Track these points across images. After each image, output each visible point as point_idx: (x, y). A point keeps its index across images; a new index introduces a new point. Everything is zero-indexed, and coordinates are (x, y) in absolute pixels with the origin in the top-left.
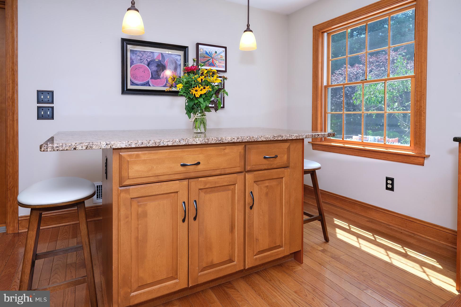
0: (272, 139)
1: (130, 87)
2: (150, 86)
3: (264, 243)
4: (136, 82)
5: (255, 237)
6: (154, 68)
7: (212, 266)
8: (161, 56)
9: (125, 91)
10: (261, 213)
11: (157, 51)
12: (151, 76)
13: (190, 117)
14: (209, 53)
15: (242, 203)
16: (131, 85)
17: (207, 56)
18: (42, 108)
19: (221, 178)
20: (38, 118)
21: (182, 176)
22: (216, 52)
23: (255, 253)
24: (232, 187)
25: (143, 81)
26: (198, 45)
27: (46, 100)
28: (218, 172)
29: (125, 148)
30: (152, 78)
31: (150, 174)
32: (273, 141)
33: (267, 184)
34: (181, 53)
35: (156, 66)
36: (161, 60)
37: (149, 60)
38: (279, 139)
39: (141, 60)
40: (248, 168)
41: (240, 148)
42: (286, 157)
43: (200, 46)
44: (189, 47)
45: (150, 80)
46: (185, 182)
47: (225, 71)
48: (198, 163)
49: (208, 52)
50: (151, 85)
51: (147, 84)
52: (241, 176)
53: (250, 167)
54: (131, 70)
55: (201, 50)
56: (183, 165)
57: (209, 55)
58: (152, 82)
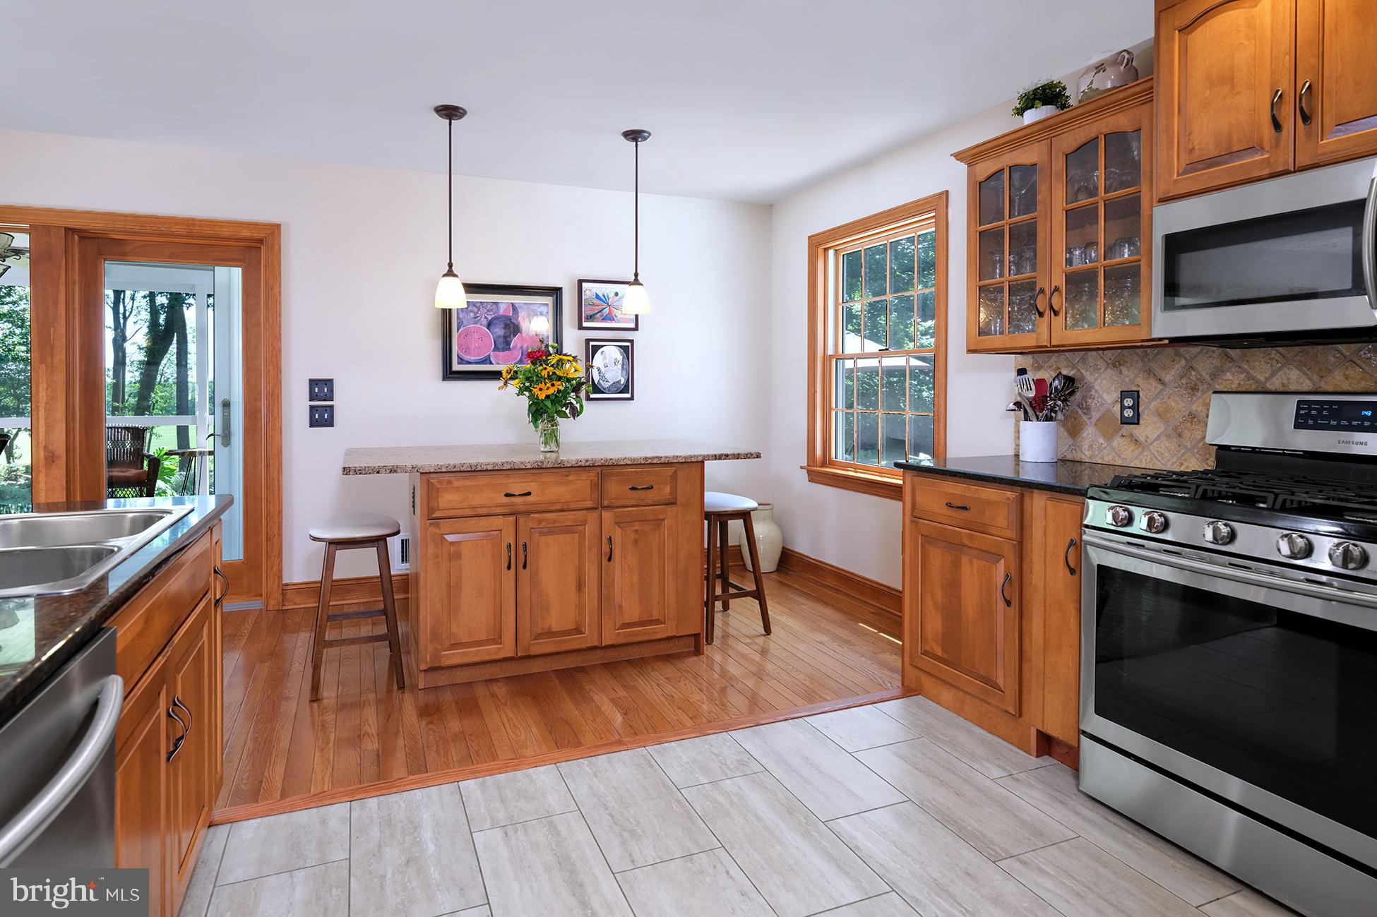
0: (643, 462)
1: (456, 367)
2: (491, 363)
3: (632, 612)
4: (467, 358)
5: (616, 601)
6: (500, 331)
7: (550, 633)
8: (511, 309)
9: (449, 374)
10: (626, 569)
11: (505, 300)
12: (493, 346)
13: (536, 427)
14: (602, 297)
15: (595, 551)
16: (459, 363)
17: (598, 302)
18: (317, 408)
19: (563, 515)
20: (312, 425)
21: (506, 510)
22: (617, 294)
23: (617, 626)
24: (581, 528)
25: (479, 355)
26: (580, 282)
27: (322, 394)
28: (558, 507)
29: (433, 472)
30: (496, 349)
31: (465, 505)
32: (644, 464)
33: (637, 528)
34: (549, 300)
35: (505, 328)
36: (511, 315)
37: (490, 318)
38: (655, 462)
39: (475, 318)
40: (606, 503)
41: (592, 475)
42: (668, 489)
43: (584, 284)
44: (563, 290)
45: (492, 354)
46: (512, 519)
47: (636, 329)
48: (529, 494)
49: (600, 295)
50: (493, 362)
51: (487, 360)
52: (595, 514)
53: (607, 502)
54: (459, 337)
55: (588, 292)
56: (507, 495)
57: (602, 300)
58: (496, 357)
